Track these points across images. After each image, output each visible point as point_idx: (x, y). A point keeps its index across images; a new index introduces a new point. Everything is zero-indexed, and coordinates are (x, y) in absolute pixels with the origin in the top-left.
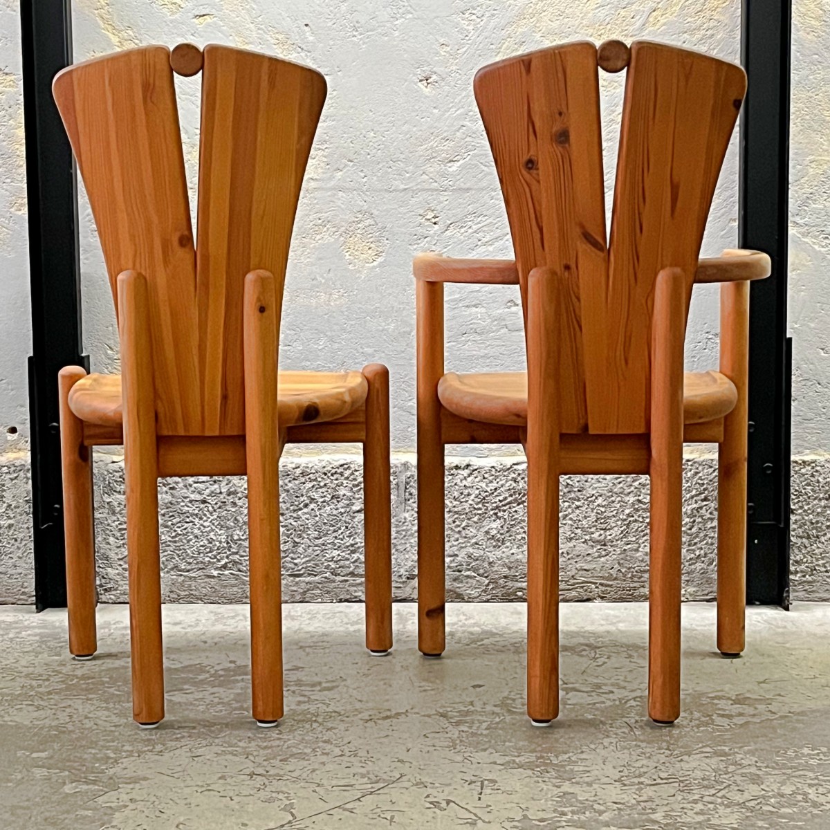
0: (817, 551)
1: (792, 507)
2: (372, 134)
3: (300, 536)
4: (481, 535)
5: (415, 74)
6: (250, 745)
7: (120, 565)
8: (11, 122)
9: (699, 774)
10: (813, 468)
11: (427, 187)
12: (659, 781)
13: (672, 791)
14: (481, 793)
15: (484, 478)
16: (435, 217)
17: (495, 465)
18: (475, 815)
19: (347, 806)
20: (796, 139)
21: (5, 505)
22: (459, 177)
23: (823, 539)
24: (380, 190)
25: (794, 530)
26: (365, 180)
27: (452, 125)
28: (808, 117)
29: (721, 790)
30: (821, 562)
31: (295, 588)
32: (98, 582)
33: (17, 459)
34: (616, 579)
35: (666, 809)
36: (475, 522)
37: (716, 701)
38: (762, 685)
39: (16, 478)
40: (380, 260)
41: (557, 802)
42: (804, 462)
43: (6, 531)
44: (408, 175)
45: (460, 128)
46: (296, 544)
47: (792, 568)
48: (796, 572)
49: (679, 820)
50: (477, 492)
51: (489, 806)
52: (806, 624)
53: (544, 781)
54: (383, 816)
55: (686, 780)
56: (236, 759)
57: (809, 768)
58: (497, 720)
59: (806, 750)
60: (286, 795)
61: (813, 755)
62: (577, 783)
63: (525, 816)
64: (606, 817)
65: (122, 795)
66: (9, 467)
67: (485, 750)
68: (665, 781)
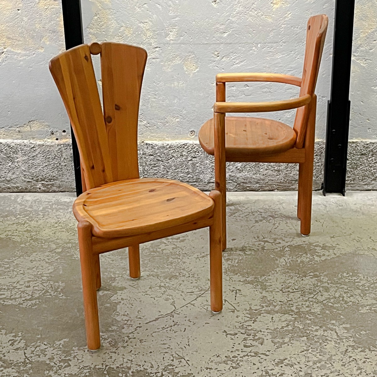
0: (356, 173)
1: (348, 158)
2: (194, 23)
3: (169, 169)
4: (234, 168)
6: (158, 271)
8: (57, 19)
9: (308, 287)
10: (356, 144)
11: (215, 43)
12: (295, 290)
13: (299, 296)
14: (236, 297)
16: (218, 54)
18: (234, 308)
19: (192, 303)
20: (356, 24)
21: (63, 158)
22: (227, 39)
23: (358, 169)
24: (197, 44)
25: (348, 166)
26: (191, 40)
27: (225, 19)
28: (361, 15)
29: (315, 295)
30: (357, 177)
33: (67, 142)
34: (283, 183)
35: (297, 304)
37: (316, 248)
38: (332, 239)
39: (66, 149)
40: (198, 70)
41: (261, 301)
42: (353, 142)
43: (64, 167)
44: (208, 38)
45: (228, 20)
46: (168, 172)
47: (347, 179)
48: (348, 180)
49: (301, 310)
51: (238, 303)
52: (350, 204)
53: (257, 291)
54: (204, 308)
55: (304, 290)
56: (154, 278)
57: (345, 283)
58: (241, 258)
59: (345, 274)
60: (172, 297)
61: (347, 277)
62: (267, 291)
63: (250, 308)
64: (277, 308)
65: (119, 297)
66: (64, 145)
67: (237, 274)
68: (297, 290)
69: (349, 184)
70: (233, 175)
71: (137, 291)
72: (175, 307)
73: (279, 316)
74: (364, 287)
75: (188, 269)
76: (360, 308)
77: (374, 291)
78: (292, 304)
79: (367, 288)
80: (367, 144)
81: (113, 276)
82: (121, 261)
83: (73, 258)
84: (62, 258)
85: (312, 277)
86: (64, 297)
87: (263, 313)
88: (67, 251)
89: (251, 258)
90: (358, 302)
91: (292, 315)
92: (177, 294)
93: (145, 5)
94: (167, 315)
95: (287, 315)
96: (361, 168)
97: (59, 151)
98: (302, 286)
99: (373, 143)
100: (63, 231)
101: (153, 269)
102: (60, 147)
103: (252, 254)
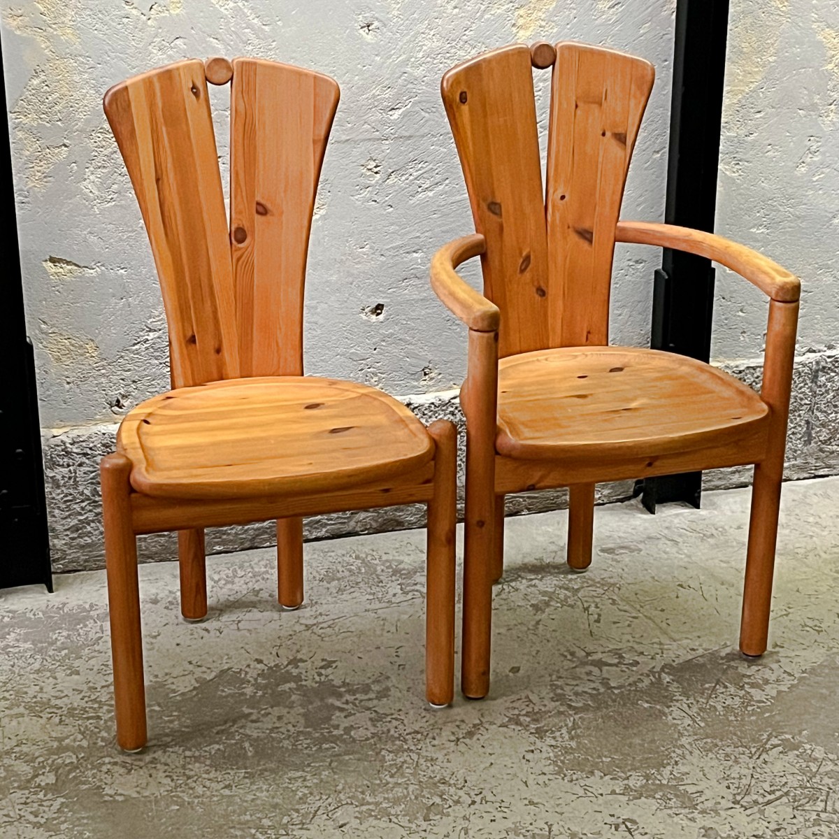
5: (356, 21)
6: (378, 799)
7: (67, 535)
9: (793, 780)
11: (368, 136)
12: (768, 796)
13: (790, 811)
15: (424, 414)
16: (376, 167)
17: (433, 401)
27: (394, 73)
29: (826, 801)
31: (244, 536)
37: (732, 664)
40: (323, 211)
44: (350, 125)
45: (401, 76)
53: (676, 814)
55: (789, 791)
58: (569, 723)
62: (704, 812)
67: (592, 773)
68: (774, 796)
80: (740, 372)
84: (74, 803)
85: (780, 749)
88: (75, 778)
89: (595, 719)
93: (178, 42)
98: (777, 779)
100: (22, 715)
101: (360, 795)
103: (589, 705)
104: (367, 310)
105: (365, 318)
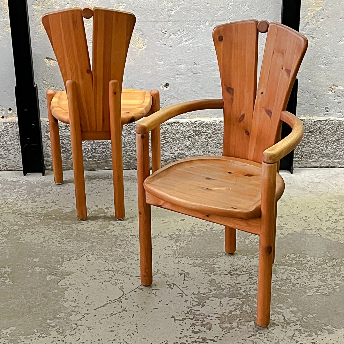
0: (304, 150)
6: (106, 254)
9: (256, 269)
10: (304, 122)
11: (162, 20)
12: (243, 273)
13: (247, 278)
14: (184, 280)
15: (184, 127)
16: (165, 32)
17: (188, 122)
18: (183, 292)
19: (141, 287)
21: (9, 136)
22: (175, 16)
23: (306, 146)
24: (145, 21)
26: (139, 18)
30: (305, 154)
32: (45, 163)
33: (12, 120)
35: (244, 287)
36: (181, 142)
38: (280, 218)
39: (12, 127)
40: (145, 47)
41: (210, 284)
43: (10, 145)
44: (155, 16)
47: (294, 156)
48: (296, 157)
49: (249, 293)
50: (182, 131)
51: (187, 287)
52: (298, 181)
53: (205, 273)
54: (153, 292)
55: (252, 272)
56: (102, 262)
57: (292, 265)
58: (189, 240)
59: (292, 256)
60: (120, 281)
61: (294, 258)
62: (216, 274)
63: (199, 292)
64: (225, 292)
65: (66, 282)
66: (10, 123)
67: (185, 256)
68: (245, 273)
69: (297, 162)
70: (181, 152)
71: (85, 276)
72: (123, 292)
73: (228, 300)
74: (311, 269)
75: (137, 251)
76: (307, 291)
77: (321, 272)
78: (240, 288)
79: (314, 270)
80: (315, 122)
81: (61, 260)
82: (69, 243)
83: (20, 241)
84: (9, 241)
86: (11, 283)
87: (211, 297)
88: (14, 234)
89: (199, 240)
90: (305, 284)
91: (240, 299)
92: (125, 279)
94: (115, 301)
95: (235, 299)
96: (309, 145)
97: (5, 130)
98: (251, 268)
99: (321, 121)
100: (10, 213)
101: (101, 252)
102: (6, 125)
103: (200, 235)
104: (162, 85)
105: (162, 88)
